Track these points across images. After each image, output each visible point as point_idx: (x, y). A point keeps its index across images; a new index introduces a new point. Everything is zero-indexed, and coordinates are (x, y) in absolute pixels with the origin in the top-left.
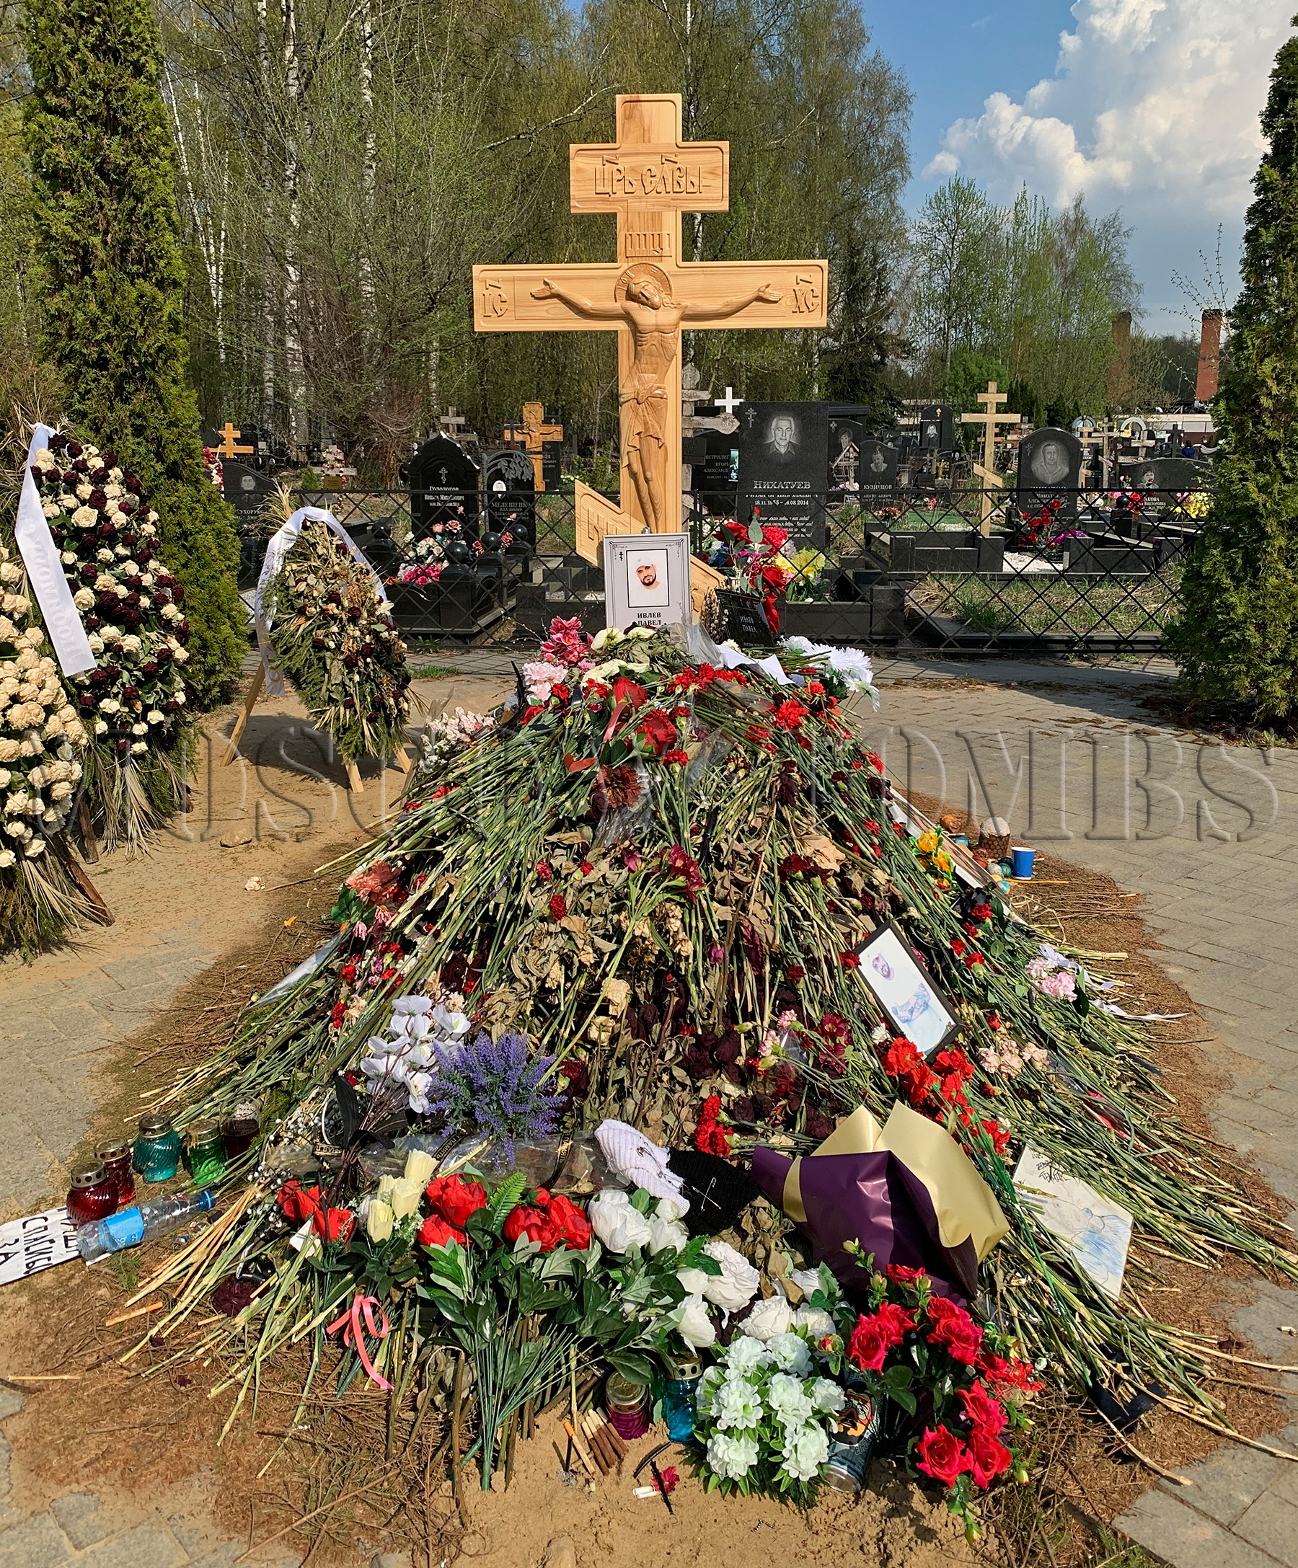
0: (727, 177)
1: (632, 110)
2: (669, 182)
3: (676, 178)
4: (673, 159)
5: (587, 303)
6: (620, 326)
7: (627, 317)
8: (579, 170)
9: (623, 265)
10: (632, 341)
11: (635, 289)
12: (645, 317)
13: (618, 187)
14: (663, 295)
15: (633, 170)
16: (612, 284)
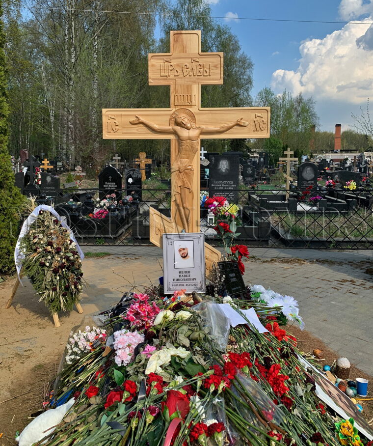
0: (222, 69)
1: (177, 38)
2: (195, 71)
3: (198, 69)
4: (197, 60)
5: (156, 126)
6: (171, 137)
7: (175, 133)
8: (153, 65)
9: (173, 109)
10: (177, 144)
11: (179, 120)
12: (184, 133)
13: (171, 73)
14: (192, 123)
15: (178, 65)
16: (168, 118)
